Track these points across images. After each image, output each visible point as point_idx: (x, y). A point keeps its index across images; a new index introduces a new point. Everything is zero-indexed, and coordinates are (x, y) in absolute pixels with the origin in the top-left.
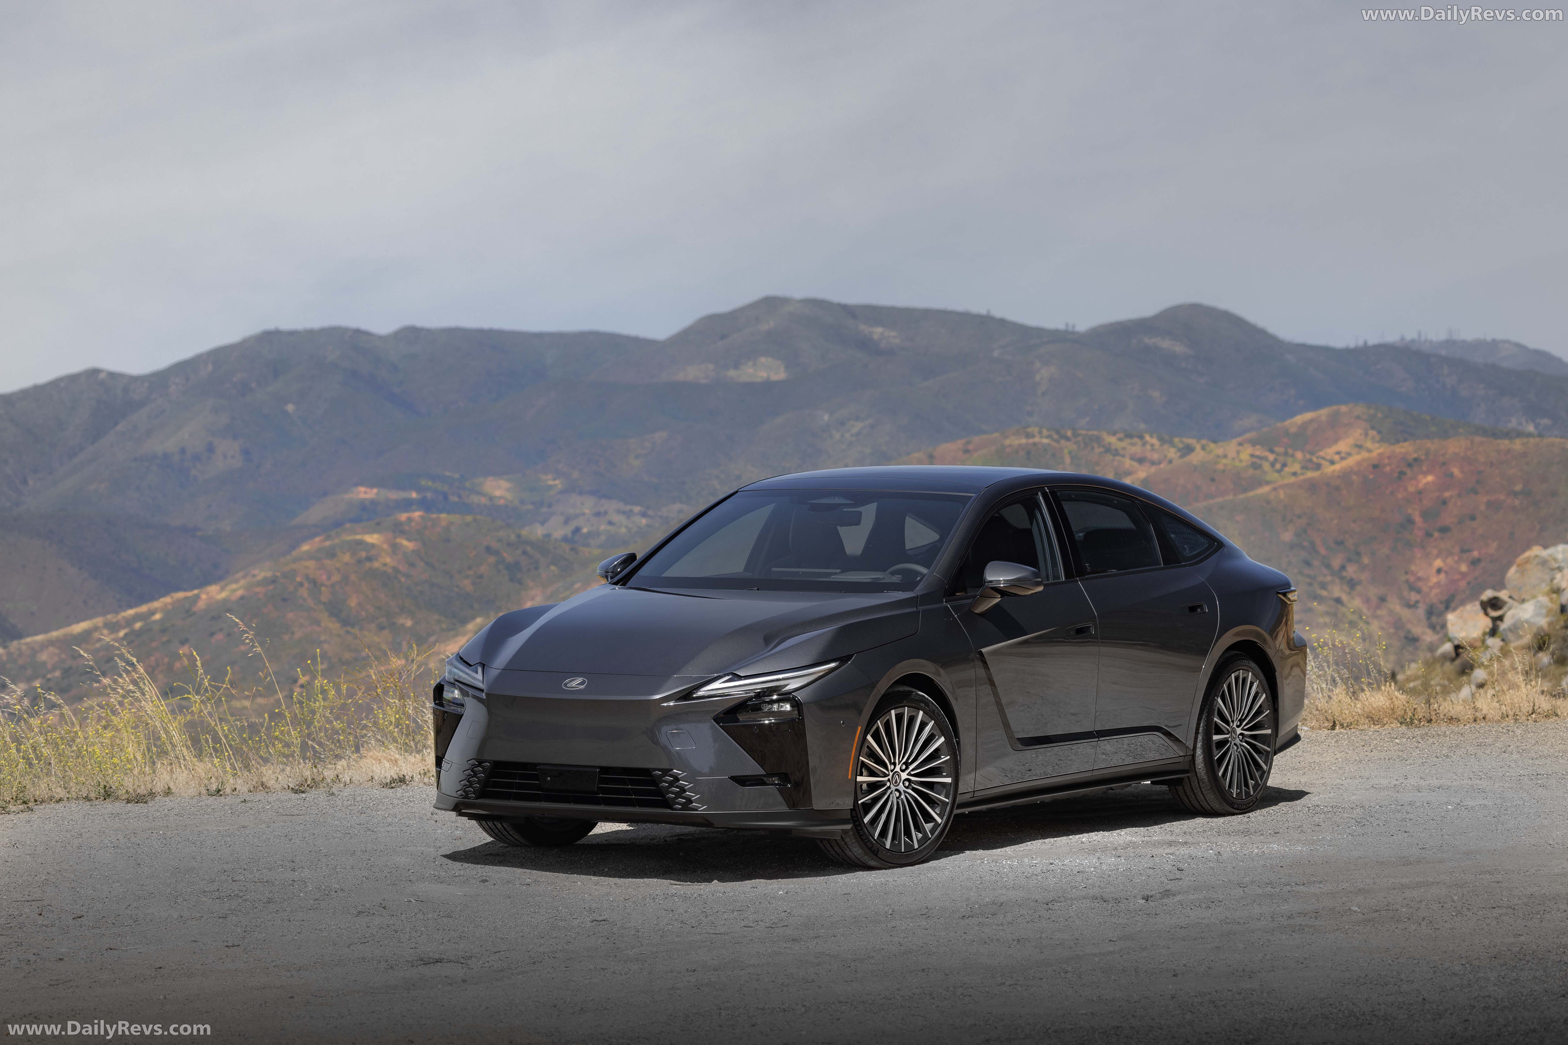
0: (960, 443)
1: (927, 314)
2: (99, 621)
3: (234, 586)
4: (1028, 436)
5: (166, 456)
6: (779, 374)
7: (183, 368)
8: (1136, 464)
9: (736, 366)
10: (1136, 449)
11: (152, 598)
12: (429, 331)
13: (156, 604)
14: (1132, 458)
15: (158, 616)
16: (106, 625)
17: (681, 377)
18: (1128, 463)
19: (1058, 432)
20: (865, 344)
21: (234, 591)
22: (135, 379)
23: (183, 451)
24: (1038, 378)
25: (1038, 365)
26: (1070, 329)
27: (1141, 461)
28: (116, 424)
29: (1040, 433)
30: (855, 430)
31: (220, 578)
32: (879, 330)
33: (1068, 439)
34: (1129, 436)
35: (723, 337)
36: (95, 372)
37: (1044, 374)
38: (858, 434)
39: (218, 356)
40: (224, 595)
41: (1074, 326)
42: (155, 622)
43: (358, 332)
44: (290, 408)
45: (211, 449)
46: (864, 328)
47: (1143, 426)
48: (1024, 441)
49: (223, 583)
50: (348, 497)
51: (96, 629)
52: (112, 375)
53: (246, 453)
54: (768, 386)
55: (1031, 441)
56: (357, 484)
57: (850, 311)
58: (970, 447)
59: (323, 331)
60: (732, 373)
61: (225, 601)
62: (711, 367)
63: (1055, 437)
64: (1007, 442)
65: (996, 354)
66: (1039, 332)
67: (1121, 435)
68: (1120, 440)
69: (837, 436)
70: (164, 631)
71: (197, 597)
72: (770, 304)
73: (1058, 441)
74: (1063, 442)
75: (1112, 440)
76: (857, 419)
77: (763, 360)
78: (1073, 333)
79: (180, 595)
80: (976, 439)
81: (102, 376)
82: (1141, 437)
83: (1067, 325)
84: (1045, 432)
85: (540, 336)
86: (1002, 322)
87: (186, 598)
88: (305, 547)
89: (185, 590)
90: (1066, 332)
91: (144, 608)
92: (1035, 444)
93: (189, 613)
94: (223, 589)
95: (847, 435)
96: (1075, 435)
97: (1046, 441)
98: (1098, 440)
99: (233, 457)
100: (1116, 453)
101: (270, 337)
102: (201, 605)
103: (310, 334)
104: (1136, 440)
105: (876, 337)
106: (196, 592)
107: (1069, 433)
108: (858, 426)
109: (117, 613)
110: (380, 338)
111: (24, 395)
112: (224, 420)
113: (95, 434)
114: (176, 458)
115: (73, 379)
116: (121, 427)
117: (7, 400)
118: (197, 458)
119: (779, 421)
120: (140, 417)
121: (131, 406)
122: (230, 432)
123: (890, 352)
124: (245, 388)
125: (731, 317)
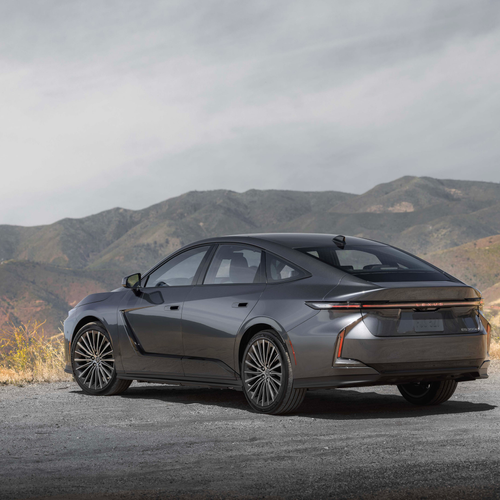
0: (488, 238)
1: (474, 183)
5: (148, 245)
6: (411, 209)
7: (156, 207)
9: (392, 206)
12: (260, 191)
17: (368, 211)
20: (447, 196)
22: (135, 212)
23: (155, 243)
28: (127, 231)
32: (453, 190)
36: (118, 209)
38: (444, 235)
39: (171, 202)
43: (230, 191)
44: (201, 224)
45: (167, 242)
46: (447, 189)
52: (125, 210)
53: (182, 243)
54: (406, 214)
57: (441, 182)
58: (492, 240)
59: (215, 191)
60: (390, 209)
62: (381, 206)
69: (436, 236)
72: (407, 179)
76: (444, 228)
77: (404, 203)
80: (495, 237)
81: (121, 211)
85: (308, 193)
95: (440, 235)
99: (177, 245)
101: (192, 194)
103: (210, 192)
105: (452, 193)
108: (444, 232)
110: (240, 194)
111: (88, 219)
112: (173, 229)
113: (118, 235)
114: (153, 246)
115: (109, 212)
116: (129, 232)
117: (81, 221)
118: (161, 246)
119: (410, 229)
120: (137, 228)
121: (134, 223)
122: (175, 234)
123: (458, 200)
124: (182, 216)
125: (390, 184)
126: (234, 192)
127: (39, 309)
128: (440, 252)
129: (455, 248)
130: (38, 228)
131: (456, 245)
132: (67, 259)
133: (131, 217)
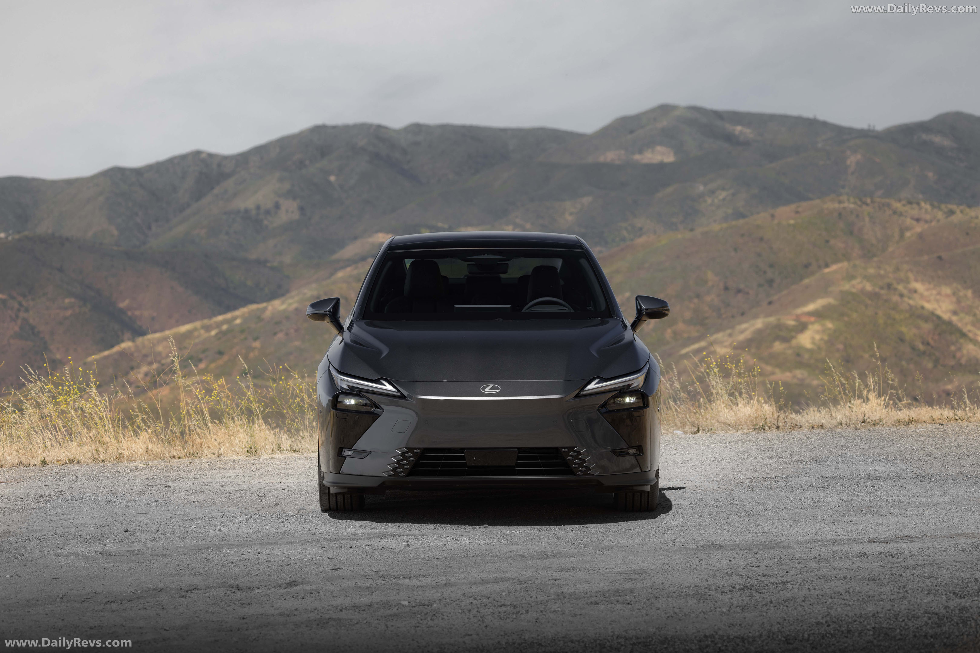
0: (793, 207)
1: (772, 118)
2: (198, 324)
3: (290, 301)
4: (840, 202)
5: (247, 211)
6: (670, 158)
7: (258, 149)
8: (914, 223)
9: (640, 152)
10: (915, 212)
11: (235, 308)
12: (428, 126)
13: (237, 313)
14: (912, 218)
15: (238, 321)
16: (203, 327)
17: (602, 159)
18: (909, 221)
19: (860, 200)
20: (729, 138)
21: (290, 304)
22: (226, 158)
23: (258, 208)
24: (848, 162)
25: (848, 153)
26: (872, 128)
27: (918, 220)
28: (212, 188)
29: (848, 200)
30: (721, 197)
31: (283, 295)
32: (739, 128)
33: (867, 205)
34: (910, 203)
35: (631, 132)
36: (198, 153)
37: (853, 160)
38: (724, 199)
39: (282, 141)
40: (283, 307)
41: (874, 127)
42: (237, 325)
43: (379, 127)
44: (332, 178)
45: (277, 206)
46: (729, 127)
47: (921, 196)
48: (836, 205)
49: (283, 299)
50: (371, 240)
51: (195, 329)
52: (211, 156)
53: (302, 209)
54: (662, 166)
55: (842, 206)
56: (377, 232)
57: (719, 115)
58: (800, 209)
59: (355, 126)
60: (637, 157)
61: (285, 311)
62: (623, 152)
63: (859, 203)
64: (825, 206)
65: (820, 145)
66: (850, 131)
67: (904, 202)
68: (904, 205)
69: (709, 201)
70: (242, 331)
71: (265, 309)
72: (665, 109)
73: (860, 206)
74: (864, 207)
75: (898, 205)
76: (723, 189)
77: (659, 148)
78: (873, 131)
79: (254, 307)
80: (804, 204)
81: (203, 156)
82: (918, 204)
83: (869, 126)
84: (852, 200)
85: (504, 130)
86: (825, 124)
87: (258, 309)
88: (340, 274)
89: (258, 303)
90: (869, 131)
91: (229, 316)
92: (844, 208)
93: (259, 319)
94: (283, 303)
95: (716, 201)
96: (873, 202)
97: (852, 206)
98: (889, 205)
99: (293, 212)
100: (901, 214)
101: (318, 129)
102: (268, 314)
103: (347, 128)
104: (915, 206)
105: (737, 133)
106: (264, 305)
107: (869, 201)
108: (723, 195)
109: (210, 318)
110: (395, 131)
111: (150, 168)
112: (287, 186)
113: (198, 195)
114: (254, 212)
115: (183, 157)
116: (216, 191)
117: (138, 172)
118: (268, 212)
119: (669, 190)
120: (229, 184)
121: (223, 176)
122: (291, 194)
123: (746, 144)
124: (301, 164)
125: (637, 118)
126: (386, 128)
127: (69, 313)
128: (716, 227)
129: (741, 221)
130: (69, 183)
131: (742, 216)
132: (116, 232)
133: (219, 165)
